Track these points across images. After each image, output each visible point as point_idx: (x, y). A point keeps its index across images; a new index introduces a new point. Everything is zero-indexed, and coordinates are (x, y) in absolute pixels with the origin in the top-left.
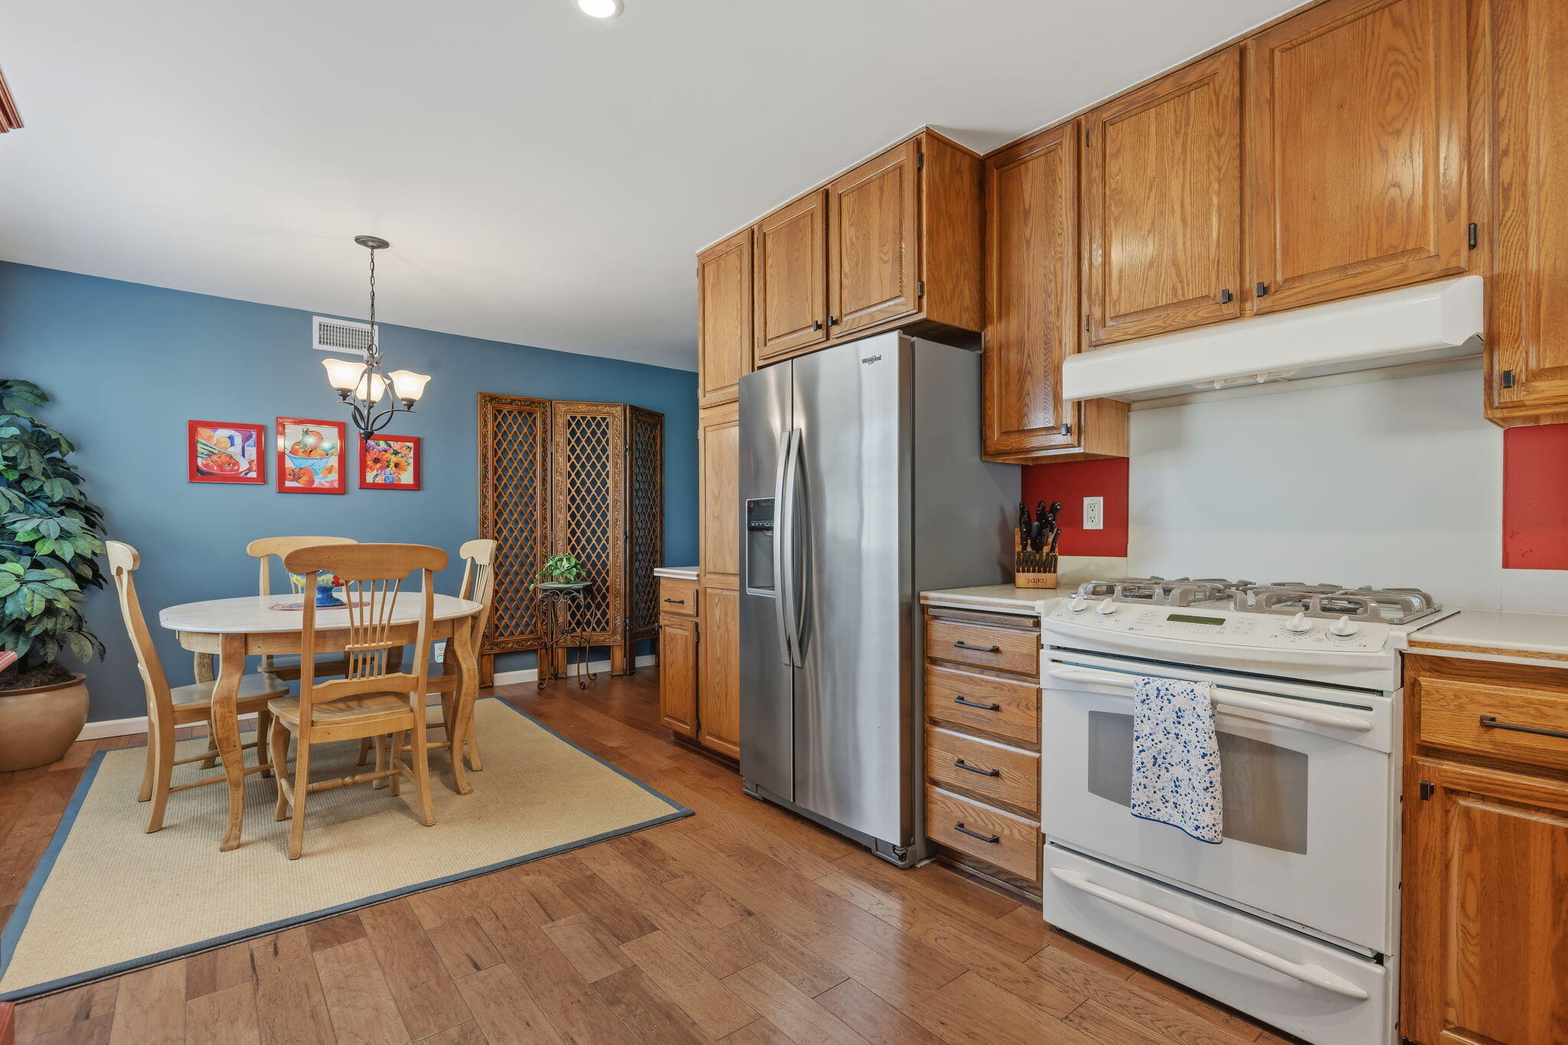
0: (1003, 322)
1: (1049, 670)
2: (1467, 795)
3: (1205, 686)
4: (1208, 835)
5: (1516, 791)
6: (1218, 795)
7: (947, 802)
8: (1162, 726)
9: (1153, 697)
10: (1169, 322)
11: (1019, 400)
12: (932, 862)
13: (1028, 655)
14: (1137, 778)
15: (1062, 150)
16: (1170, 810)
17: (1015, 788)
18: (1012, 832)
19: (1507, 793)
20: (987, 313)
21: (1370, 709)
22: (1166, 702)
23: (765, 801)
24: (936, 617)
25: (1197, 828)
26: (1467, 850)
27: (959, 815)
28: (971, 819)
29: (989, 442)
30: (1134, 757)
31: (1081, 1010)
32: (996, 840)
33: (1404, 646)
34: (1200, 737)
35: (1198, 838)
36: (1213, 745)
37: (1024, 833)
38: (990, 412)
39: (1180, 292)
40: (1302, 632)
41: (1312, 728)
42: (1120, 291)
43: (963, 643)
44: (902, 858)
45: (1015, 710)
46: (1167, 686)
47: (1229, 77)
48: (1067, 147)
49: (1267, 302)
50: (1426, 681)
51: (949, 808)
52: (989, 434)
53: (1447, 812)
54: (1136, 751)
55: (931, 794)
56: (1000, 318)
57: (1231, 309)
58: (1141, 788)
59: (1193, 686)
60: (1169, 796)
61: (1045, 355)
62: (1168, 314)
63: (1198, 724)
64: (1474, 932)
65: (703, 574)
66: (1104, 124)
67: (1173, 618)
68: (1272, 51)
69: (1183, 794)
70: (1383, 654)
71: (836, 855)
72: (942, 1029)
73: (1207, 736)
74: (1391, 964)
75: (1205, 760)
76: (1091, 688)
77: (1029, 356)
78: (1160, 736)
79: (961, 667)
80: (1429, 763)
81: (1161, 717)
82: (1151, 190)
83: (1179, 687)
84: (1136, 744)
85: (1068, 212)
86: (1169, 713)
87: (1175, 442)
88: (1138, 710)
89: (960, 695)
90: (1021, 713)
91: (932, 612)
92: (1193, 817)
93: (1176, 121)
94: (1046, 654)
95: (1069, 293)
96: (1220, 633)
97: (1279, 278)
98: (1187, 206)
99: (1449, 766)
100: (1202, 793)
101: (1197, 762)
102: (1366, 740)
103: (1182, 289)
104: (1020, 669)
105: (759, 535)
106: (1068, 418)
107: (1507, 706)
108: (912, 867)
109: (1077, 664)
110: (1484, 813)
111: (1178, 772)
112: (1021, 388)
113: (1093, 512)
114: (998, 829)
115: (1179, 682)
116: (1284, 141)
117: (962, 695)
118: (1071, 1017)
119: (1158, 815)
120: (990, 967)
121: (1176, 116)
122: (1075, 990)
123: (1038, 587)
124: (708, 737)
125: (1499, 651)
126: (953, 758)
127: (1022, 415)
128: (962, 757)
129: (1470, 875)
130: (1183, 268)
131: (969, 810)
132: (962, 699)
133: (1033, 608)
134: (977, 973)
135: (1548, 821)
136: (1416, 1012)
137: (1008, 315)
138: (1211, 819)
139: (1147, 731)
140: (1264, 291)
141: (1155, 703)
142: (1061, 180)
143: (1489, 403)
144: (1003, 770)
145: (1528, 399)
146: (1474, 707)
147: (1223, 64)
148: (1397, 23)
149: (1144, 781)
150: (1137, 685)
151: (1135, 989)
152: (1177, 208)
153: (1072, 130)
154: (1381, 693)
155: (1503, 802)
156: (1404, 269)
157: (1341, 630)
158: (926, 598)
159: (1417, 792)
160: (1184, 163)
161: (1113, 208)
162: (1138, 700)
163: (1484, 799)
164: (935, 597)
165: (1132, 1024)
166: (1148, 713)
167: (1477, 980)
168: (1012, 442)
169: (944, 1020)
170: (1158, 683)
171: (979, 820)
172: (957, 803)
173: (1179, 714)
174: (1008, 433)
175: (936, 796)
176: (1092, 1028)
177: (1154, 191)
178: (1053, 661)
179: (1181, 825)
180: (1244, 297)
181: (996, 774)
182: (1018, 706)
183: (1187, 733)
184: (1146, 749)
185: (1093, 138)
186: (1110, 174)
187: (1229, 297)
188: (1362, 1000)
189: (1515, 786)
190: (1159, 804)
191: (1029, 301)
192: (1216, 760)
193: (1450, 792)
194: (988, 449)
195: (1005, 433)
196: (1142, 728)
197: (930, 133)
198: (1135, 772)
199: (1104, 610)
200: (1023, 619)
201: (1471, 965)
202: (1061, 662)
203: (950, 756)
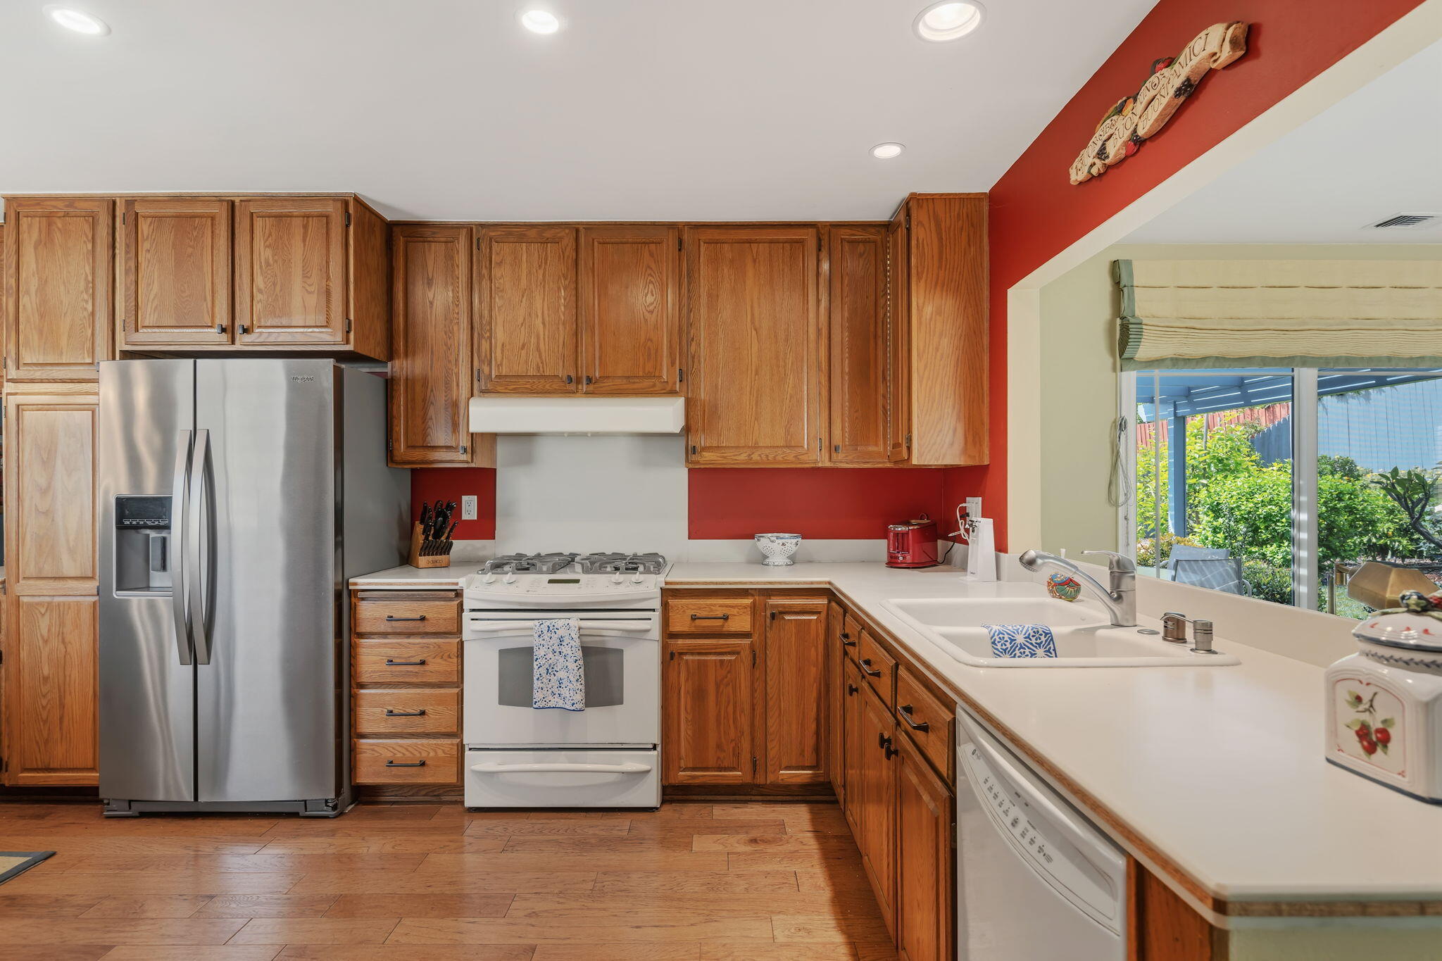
0: (409, 359)
1: (469, 627)
2: (685, 654)
3: (574, 619)
4: (578, 706)
5: (703, 647)
6: (583, 682)
7: (376, 748)
8: (551, 649)
9: (545, 632)
10: (535, 387)
11: (423, 422)
12: (357, 805)
13: (450, 619)
14: (537, 684)
15: (458, 244)
16: (557, 699)
17: (440, 719)
18: (436, 753)
19: (699, 649)
20: (394, 349)
21: (650, 619)
22: (553, 634)
23: (143, 815)
24: (363, 599)
25: (573, 704)
26: (687, 680)
27: (388, 755)
28: (399, 755)
29: (396, 453)
30: (535, 672)
31: (511, 843)
32: (423, 764)
33: (663, 585)
34: (572, 651)
35: (574, 710)
36: (579, 654)
37: (447, 749)
38: (397, 429)
39: (541, 369)
40: (620, 583)
41: (625, 635)
42: (503, 358)
43: (392, 617)
44: (334, 808)
45: (440, 661)
46: (553, 623)
47: (570, 245)
48: (463, 244)
49: (591, 387)
50: (671, 602)
51: (378, 752)
52: (396, 445)
53: (679, 664)
54: (536, 667)
55: (360, 747)
56: (406, 356)
57: (572, 387)
58: (540, 690)
59: (568, 621)
60: (555, 690)
61: (446, 392)
62: (534, 382)
63: (572, 642)
64: (690, 719)
65: (13, 579)
66: (491, 239)
67: (551, 581)
68: (593, 240)
69: (564, 687)
70: (655, 590)
71: (263, 830)
72: (430, 889)
73: (577, 649)
74: (659, 748)
75: (577, 664)
76: (500, 634)
77: (432, 391)
78: (551, 655)
79: (388, 636)
80: (672, 642)
81: (551, 644)
82: (523, 296)
83: (561, 623)
84: (535, 663)
85: (464, 292)
86: (555, 641)
87: (527, 460)
88: (535, 642)
89: (388, 658)
90: (444, 662)
91: (360, 595)
92: (571, 698)
93: (539, 258)
94: (467, 616)
95: (464, 351)
96: (580, 588)
97: (597, 375)
98: (546, 316)
99: (680, 641)
100: (575, 683)
101: (572, 665)
102: (649, 636)
103: (543, 368)
104: (443, 630)
105: (132, 534)
106: (464, 441)
107: (700, 609)
108: (341, 814)
109: (488, 620)
110: (693, 661)
111: (562, 674)
112: (425, 414)
113: (469, 507)
114: (424, 754)
115: (560, 620)
116: (599, 296)
117: (390, 659)
118: (505, 849)
119: (550, 704)
120: (442, 846)
121: (539, 255)
122: (500, 836)
123: (436, 566)
124: (21, 775)
125: (697, 583)
126: (382, 711)
127: (425, 434)
128: (391, 708)
129: (688, 692)
130: (543, 355)
131: (398, 748)
132: (392, 661)
133: (457, 584)
134: (435, 853)
135: (714, 658)
136: (669, 768)
137: (414, 355)
138: (579, 697)
139: (543, 654)
140: (589, 380)
141: (546, 635)
142: (458, 266)
143: (687, 460)
144: (428, 709)
145: (701, 460)
146: (689, 611)
147: (567, 234)
148: (651, 255)
149: (541, 685)
150: (536, 626)
151: (534, 821)
152: (540, 315)
153: (467, 233)
154: (654, 610)
155: (699, 654)
156: (654, 386)
157: (617, 580)
158: (355, 584)
159: (668, 657)
160: (544, 287)
161: (497, 300)
162: (536, 636)
163: (692, 654)
164: (362, 582)
165: (540, 837)
166: (543, 642)
167: (691, 741)
168: (417, 455)
169: (429, 884)
170: (548, 623)
171: (407, 753)
172: (384, 747)
173: (561, 640)
174: (414, 447)
175: (363, 747)
176: (519, 849)
177: (525, 297)
178: (472, 620)
179: (563, 706)
180: (579, 381)
181: (423, 713)
182: (442, 658)
183: (566, 650)
184: (542, 665)
185: (483, 246)
186: (495, 275)
187: (570, 379)
188: (648, 771)
189: (704, 645)
190: (551, 698)
191: (432, 348)
192: (581, 662)
193: (681, 654)
194: (396, 458)
195: (410, 447)
196: (539, 653)
197: (357, 199)
198: (535, 681)
199: (509, 580)
200: (446, 592)
201: (689, 736)
202: (477, 620)
203: (378, 710)
